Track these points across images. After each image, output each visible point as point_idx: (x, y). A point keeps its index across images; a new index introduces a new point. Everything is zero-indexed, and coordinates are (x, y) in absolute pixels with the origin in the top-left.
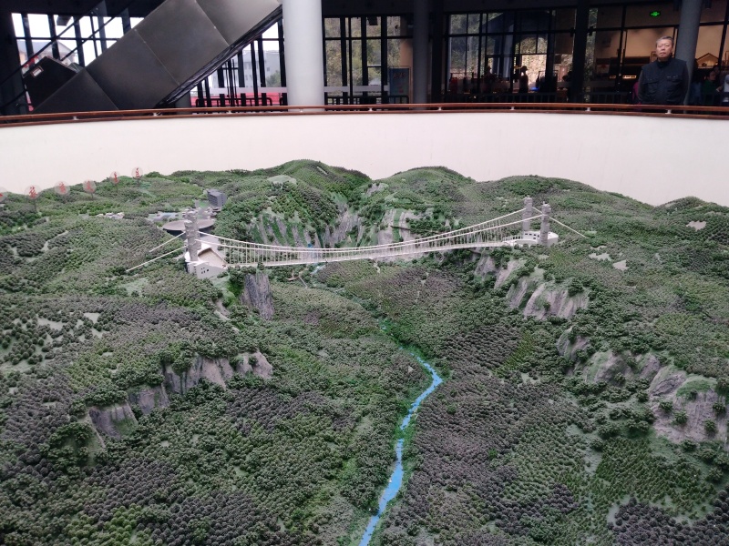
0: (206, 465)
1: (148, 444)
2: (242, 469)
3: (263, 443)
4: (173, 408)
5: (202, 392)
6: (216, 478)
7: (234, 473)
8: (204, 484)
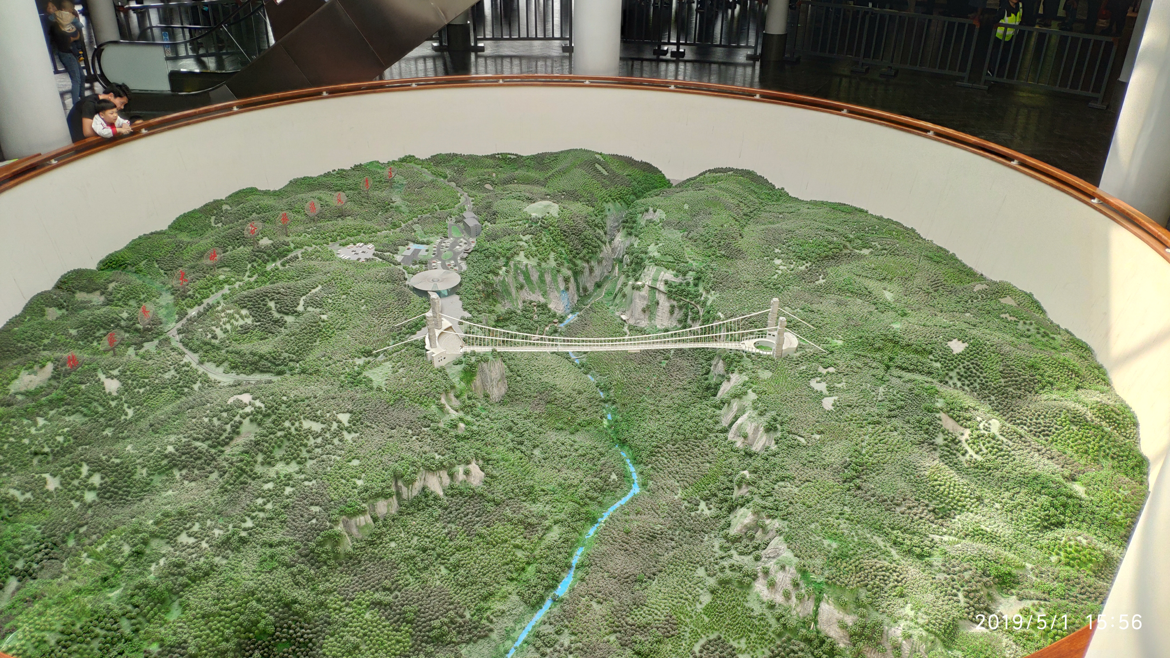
0: (420, 564)
1: (381, 543)
2: (446, 568)
3: (464, 549)
4: (401, 513)
5: (423, 500)
6: (425, 575)
7: (440, 570)
8: (417, 579)
